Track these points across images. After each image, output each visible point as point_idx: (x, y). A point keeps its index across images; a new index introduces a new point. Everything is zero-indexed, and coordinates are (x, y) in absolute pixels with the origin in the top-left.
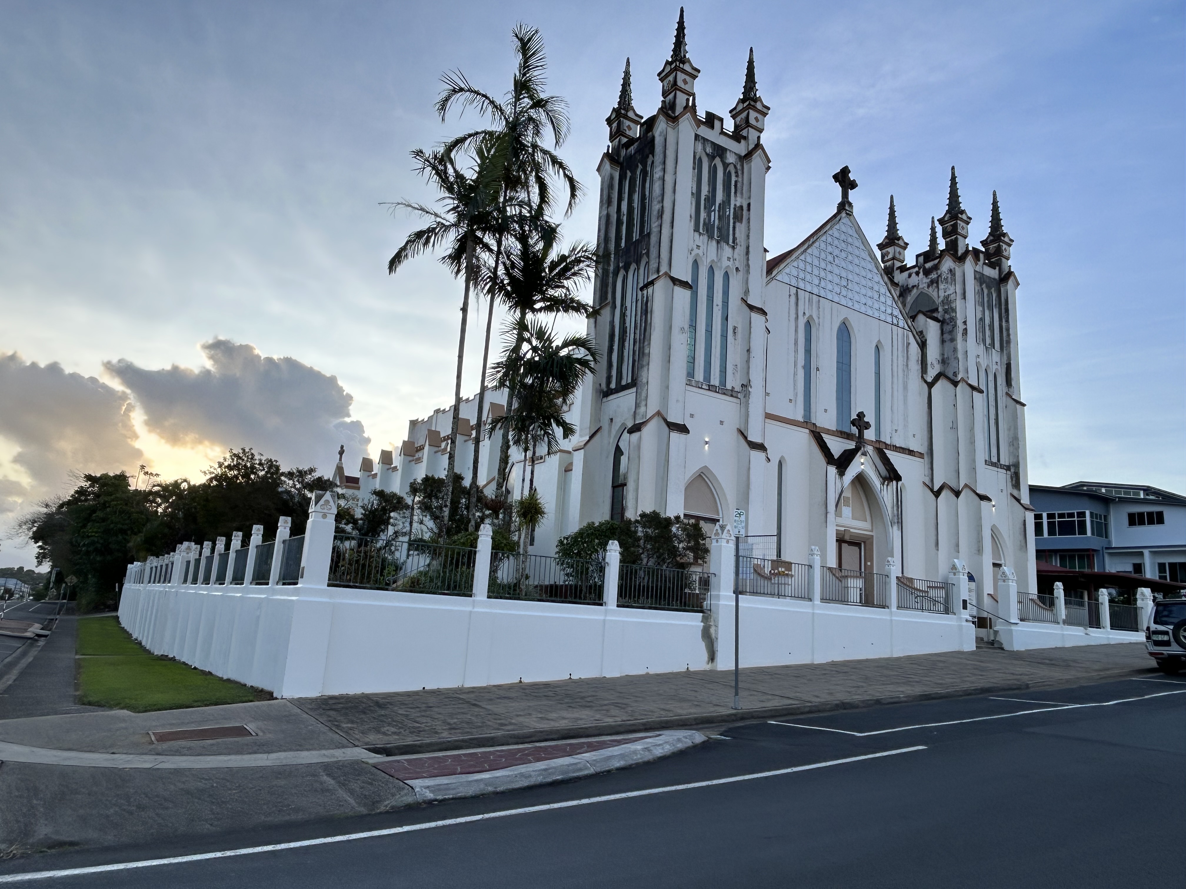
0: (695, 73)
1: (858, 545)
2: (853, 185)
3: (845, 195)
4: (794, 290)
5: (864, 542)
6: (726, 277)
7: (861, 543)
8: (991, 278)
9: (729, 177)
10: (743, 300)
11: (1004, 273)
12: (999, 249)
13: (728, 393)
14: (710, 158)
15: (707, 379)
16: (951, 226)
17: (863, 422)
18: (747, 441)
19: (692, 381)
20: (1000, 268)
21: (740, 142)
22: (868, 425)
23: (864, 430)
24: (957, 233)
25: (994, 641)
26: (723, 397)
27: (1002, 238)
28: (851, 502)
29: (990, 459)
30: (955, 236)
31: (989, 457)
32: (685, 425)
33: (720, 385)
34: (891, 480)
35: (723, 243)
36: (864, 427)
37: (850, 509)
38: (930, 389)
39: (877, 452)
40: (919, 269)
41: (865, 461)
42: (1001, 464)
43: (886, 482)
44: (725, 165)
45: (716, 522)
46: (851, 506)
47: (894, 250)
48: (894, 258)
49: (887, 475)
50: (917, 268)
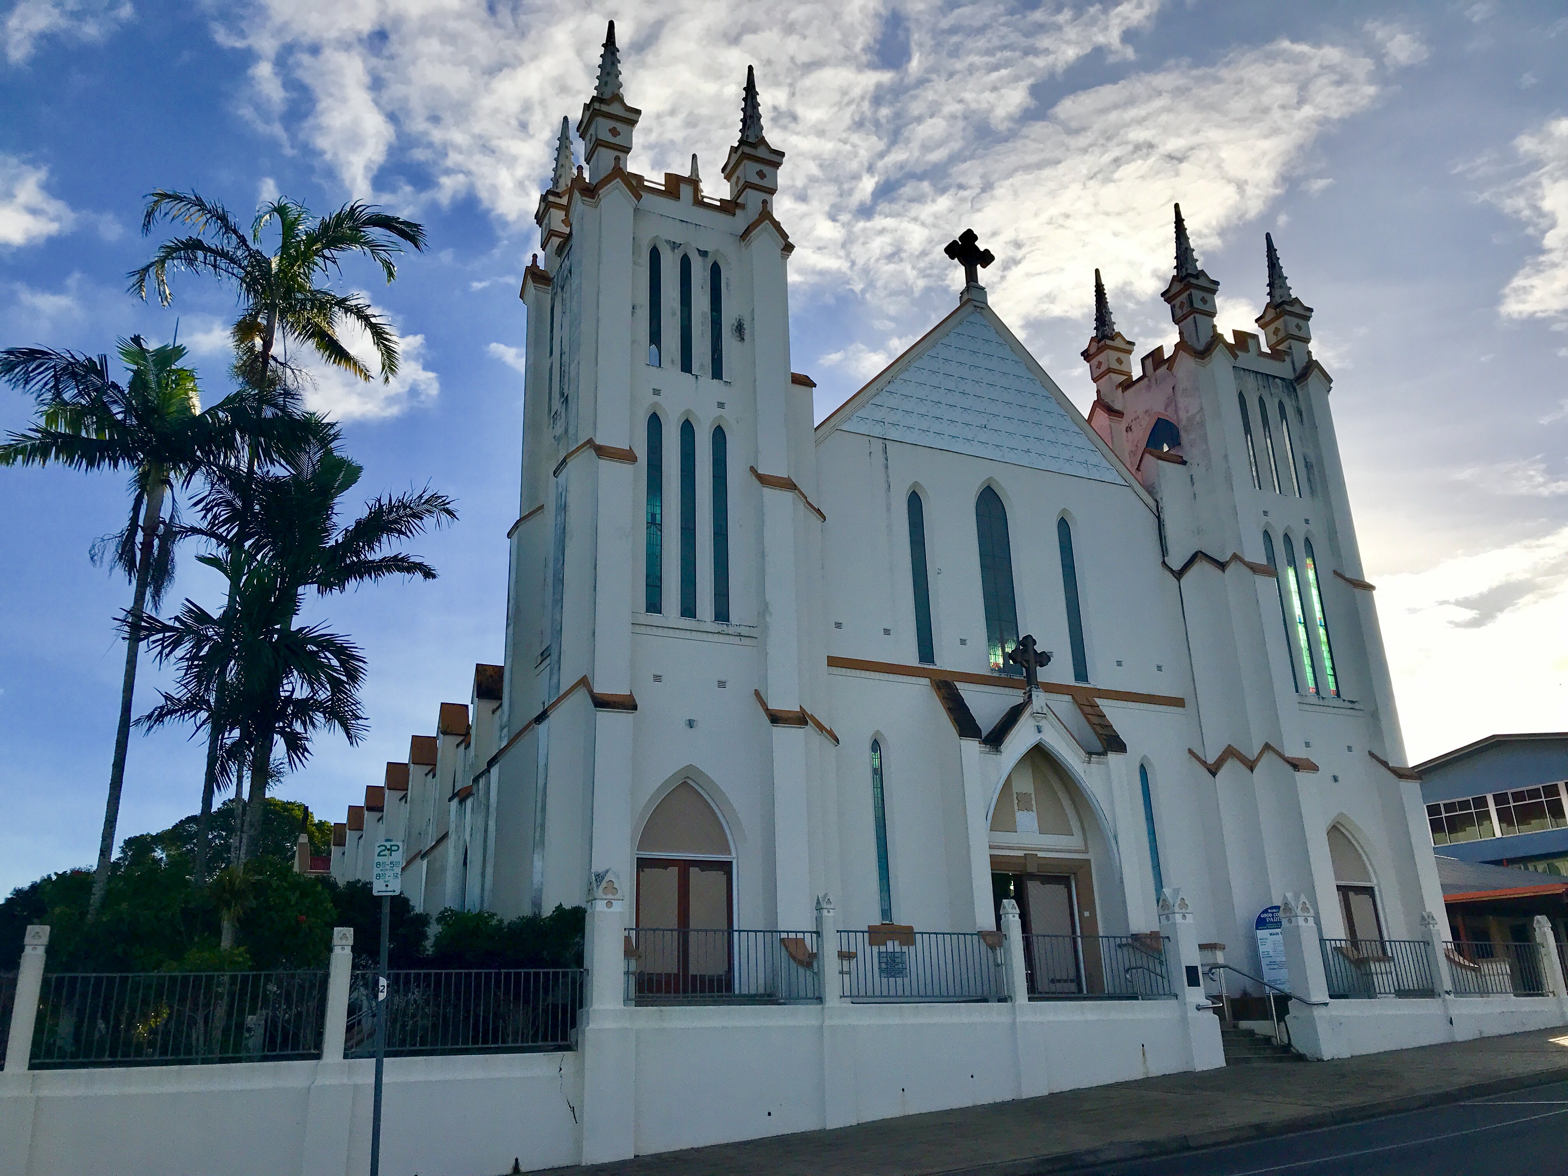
0: (631, 116)
1: (1063, 880)
2: (986, 258)
3: (971, 276)
4: (878, 445)
5: (1075, 875)
6: (719, 436)
7: (1069, 877)
8: (1275, 377)
9: (715, 271)
10: (753, 470)
11: (1300, 365)
12: (1286, 326)
13: (731, 630)
14: (674, 246)
15: (688, 610)
16: (1185, 301)
17: (1032, 652)
18: (767, 710)
19: (655, 618)
20: (1292, 358)
21: (734, 215)
22: (1044, 659)
23: (1038, 668)
24: (1194, 311)
25: (1290, 1044)
26: (721, 638)
27: (1288, 308)
28: (1034, 802)
29: (1318, 693)
30: (1192, 316)
31: (1314, 690)
32: (631, 695)
33: (717, 618)
34: (1104, 753)
35: (706, 380)
36: (1036, 663)
37: (1034, 814)
38: (1179, 581)
39: (1080, 706)
40: (1149, 381)
41: (1043, 723)
42: (1344, 700)
43: (1094, 758)
44: (704, 254)
45: (726, 867)
46: (1034, 808)
47: (1109, 358)
48: (1110, 370)
49: (1098, 746)
50: (1146, 380)
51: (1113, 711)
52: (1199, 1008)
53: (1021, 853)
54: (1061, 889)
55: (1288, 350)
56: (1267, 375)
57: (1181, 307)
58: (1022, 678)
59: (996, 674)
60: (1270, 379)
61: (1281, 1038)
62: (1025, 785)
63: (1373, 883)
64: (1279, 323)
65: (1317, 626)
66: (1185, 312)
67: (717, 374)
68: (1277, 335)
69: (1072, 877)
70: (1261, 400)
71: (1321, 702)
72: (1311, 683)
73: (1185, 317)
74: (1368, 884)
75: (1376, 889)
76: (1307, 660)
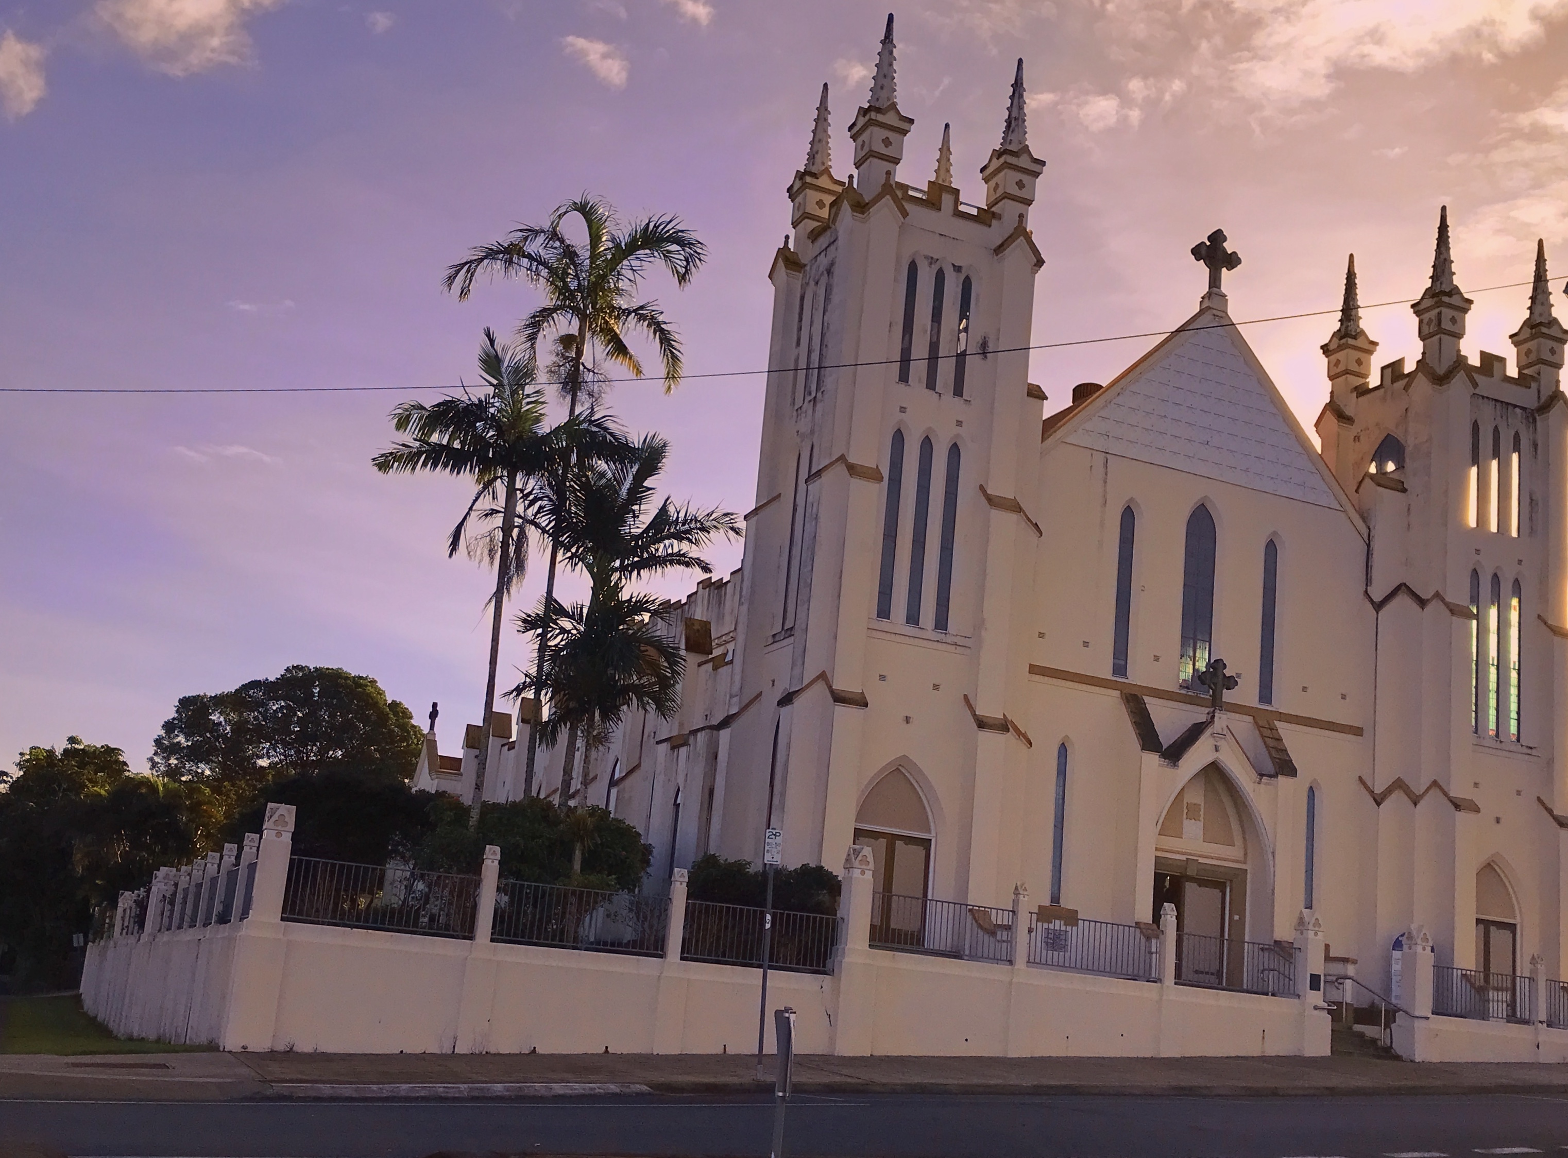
0: (904, 126)
1: (1220, 885)
2: (1232, 261)
3: (1215, 281)
4: (1099, 459)
5: (1231, 881)
6: (955, 451)
7: (1225, 883)
8: (1515, 406)
9: (967, 286)
10: (982, 488)
11: (1546, 394)
12: (1539, 351)
13: (950, 639)
14: (932, 261)
15: (913, 618)
16: (1433, 318)
17: (1221, 677)
18: (974, 715)
19: (884, 624)
20: (1539, 386)
21: (990, 226)
22: (1231, 683)
23: (1225, 691)
24: (1440, 331)
25: (1391, 1047)
26: (939, 646)
27: (1544, 330)
28: (1202, 813)
29: (1497, 735)
30: (1438, 336)
31: (1495, 733)
32: (862, 693)
33: (937, 627)
34: (1275, 776)
35: (948, 397)
36: (1224, 685)
37: (1201, 824)
38: (1377, 613)
39: (1259, 727)
40: (1385, 392)
41: (1222, 743)
42: (1522, 746)
43: (1265, 779)
44: (958, 269)
45: (926, 844)
46: (1202, 818)
47: (1347, 357)
48: (1347, 372)
49: (1270, 767)
50: (1382, 390)
51: (1290, 735)
52: (1316, 1008)
53: (1184, 858)
54: (1217, 893)
55: (1536, 375)
56: (1507, 404)
57: (1429, 324)
58: (1208, 697)
59: (1184, 692)
60: (1510, 408)
61: (1384, 1040)
62: (1196, 797)
63: (1517, 921)
64: (1532, 345)
65: (1510, 668)
66: (1431, 331)
67: (958, 391)
68: (1528, 357)
69: (1228, 884)
70: (1496, 430)
71: (1498, 745)
72: (1492, 725)
73: (1431, 335)
74: (1512, 921)
75: (1518, 927)
76: (1493, 702)
